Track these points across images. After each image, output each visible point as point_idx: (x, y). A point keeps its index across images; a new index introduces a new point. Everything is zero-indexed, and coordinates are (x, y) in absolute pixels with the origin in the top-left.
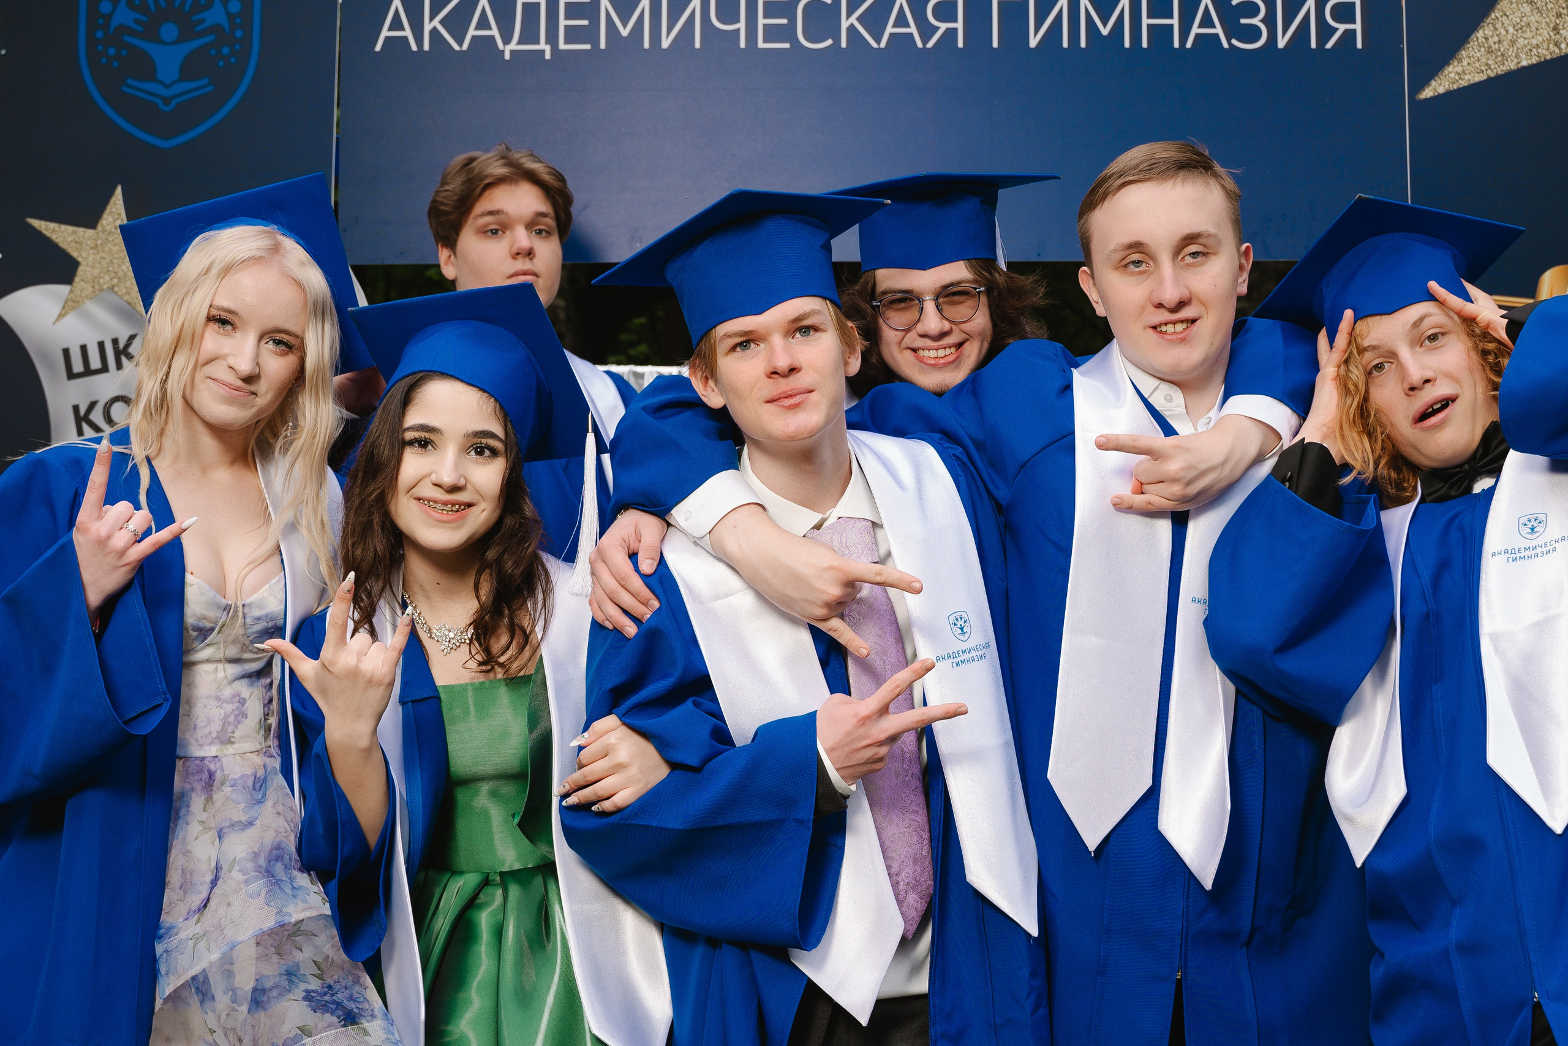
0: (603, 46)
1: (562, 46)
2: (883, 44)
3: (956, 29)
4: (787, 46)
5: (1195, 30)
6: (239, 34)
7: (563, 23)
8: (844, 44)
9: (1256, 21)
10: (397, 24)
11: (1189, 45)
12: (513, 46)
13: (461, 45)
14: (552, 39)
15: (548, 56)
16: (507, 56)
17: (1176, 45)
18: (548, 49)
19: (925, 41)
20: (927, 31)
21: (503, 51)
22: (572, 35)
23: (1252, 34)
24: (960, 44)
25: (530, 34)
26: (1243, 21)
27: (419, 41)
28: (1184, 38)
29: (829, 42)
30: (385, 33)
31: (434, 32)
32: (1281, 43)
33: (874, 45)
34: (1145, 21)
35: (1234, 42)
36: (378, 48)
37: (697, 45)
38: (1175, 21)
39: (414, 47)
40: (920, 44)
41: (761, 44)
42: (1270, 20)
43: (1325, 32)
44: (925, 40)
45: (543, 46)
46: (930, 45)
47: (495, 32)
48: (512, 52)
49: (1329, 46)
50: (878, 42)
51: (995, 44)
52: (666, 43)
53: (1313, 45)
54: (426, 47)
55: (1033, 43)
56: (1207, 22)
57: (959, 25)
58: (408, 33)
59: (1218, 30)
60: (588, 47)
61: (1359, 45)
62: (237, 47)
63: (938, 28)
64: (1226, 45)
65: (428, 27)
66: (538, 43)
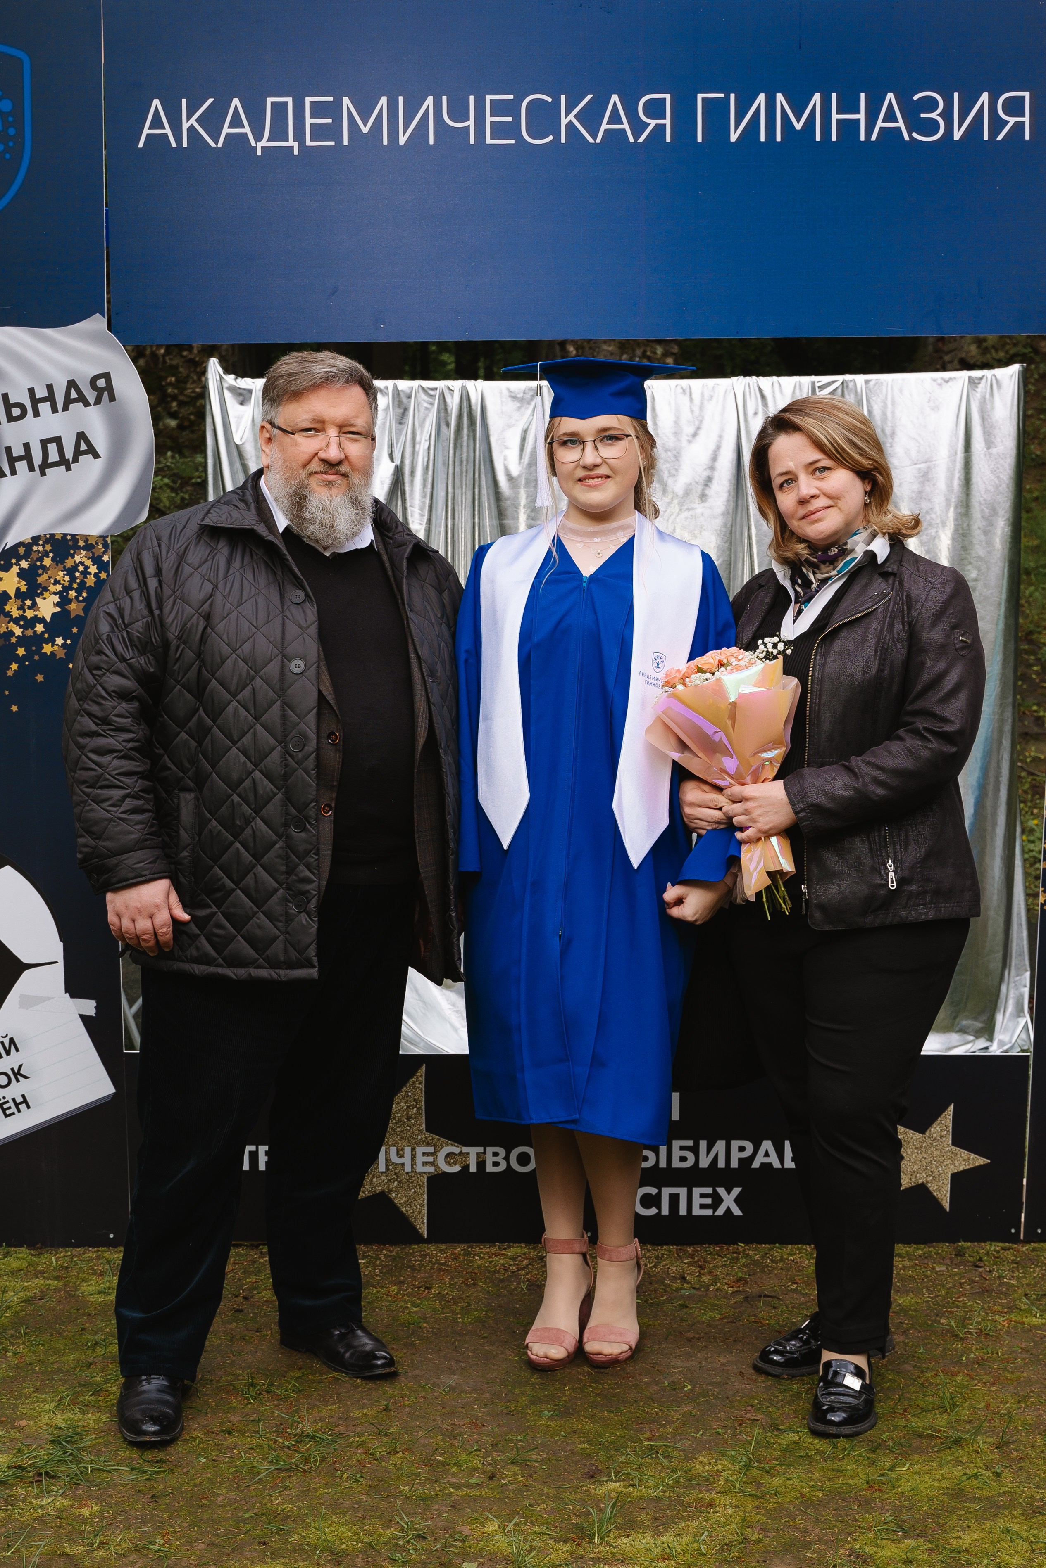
0: (346, 143)
1: (309, 143)
2: (598, 140)
3: (665, 125)
4: (512, 142)
5: (880, 124)
6: (12, 131)
7: (309, 121)
8: (563, 141)
9: (934, 115)
10: (157, 123)
11: (873, 138)
12: (264, 143)
13: (216, 143)
14: (299, 136)
15: (296, 152)
16: (259, 153)
17: (862, 138)
18: (296, 145)
19: (636, 137)
20: (638, 127)
21: (256, 147)
22: (318, 132)
23: (930, 127)
24: (668, 140)
25: (279, 133)
26: (923, 115)
27: (178, 139)
28: (869, 133)
29: (551, 138)
30: (146, 131)
31: (191, 129)
32: (957, 136)
33: (591, 141)
34: (835, 116)
35: (914, 135)
36: (141, 145)
37: (431, 142)
38: (862, 116)
39: (174, 145)
40: (632, 140)
41: (489, 141)
42: (947, 114)
43: (997, 124)
44: (637, 135)
45: (291, 143)
46: (641, 140)
47: (247, 130)
48: (262, 147)
49: (1000, 138)
50: (595, 139)
51: (700, 139)
52: (402, 140)
53: (986, 137)
54: (185, 145)
55: (734, 138)
56: (890, 116)
57: (667, 122)
58: (168, 131)
59: (901, 124)
60: (332, 143)
61: (1027, 137)
62: (11, 144)
63: (649, 124)
64: (907, 138)
65: (185, 126)
66: (287, 141)
